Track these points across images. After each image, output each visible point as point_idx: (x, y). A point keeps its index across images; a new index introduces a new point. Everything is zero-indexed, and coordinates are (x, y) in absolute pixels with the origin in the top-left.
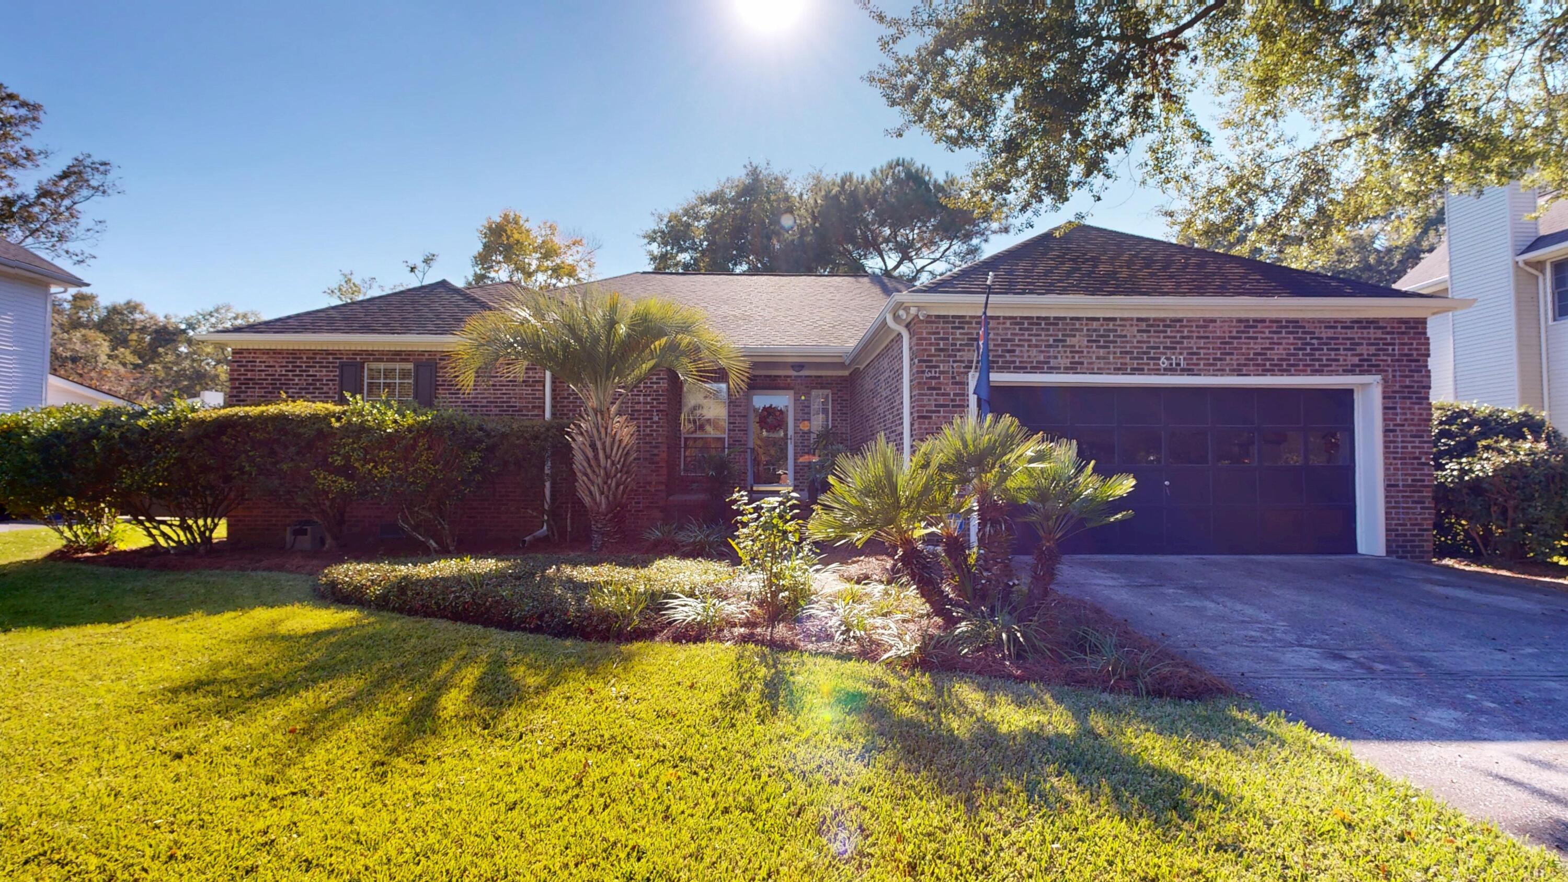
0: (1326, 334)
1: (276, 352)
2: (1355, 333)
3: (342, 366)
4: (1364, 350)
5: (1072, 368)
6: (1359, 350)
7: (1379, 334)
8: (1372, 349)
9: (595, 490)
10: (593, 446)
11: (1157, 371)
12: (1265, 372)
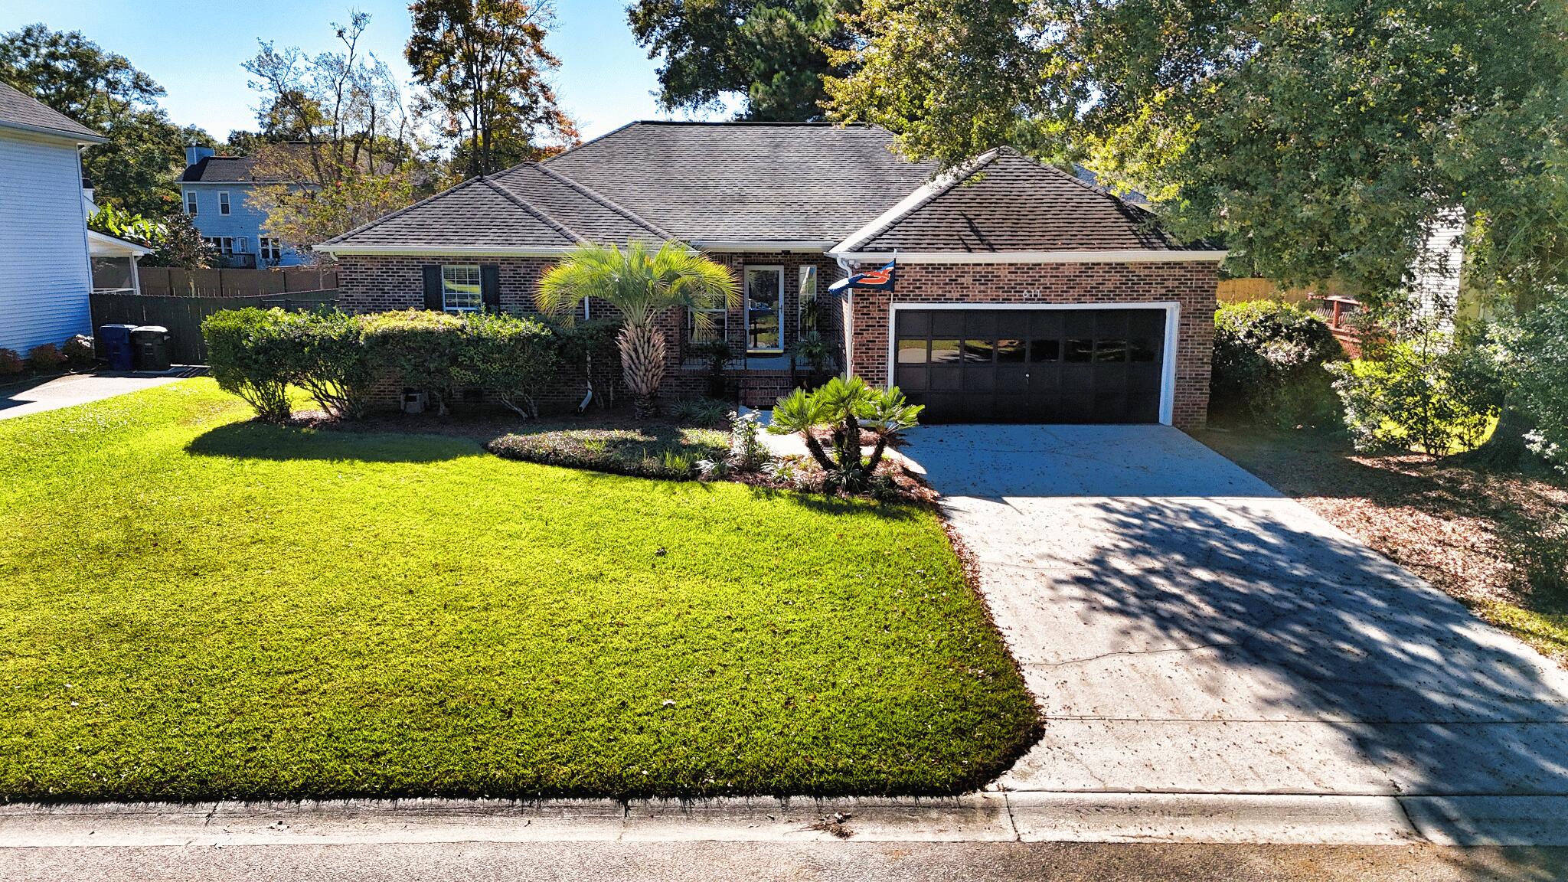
0: (1143, 273)
1: (372, 257)
2: (1165, 272)
3: (425, 269)
4: (1170, 284)
5: (961, 299)
6: (1167, 284)
7: (1182, 272)
8: (1176, 283)
9: (638, 380)
10: (636, 350)
11: (1020, 301)
12: (1098, 300)
